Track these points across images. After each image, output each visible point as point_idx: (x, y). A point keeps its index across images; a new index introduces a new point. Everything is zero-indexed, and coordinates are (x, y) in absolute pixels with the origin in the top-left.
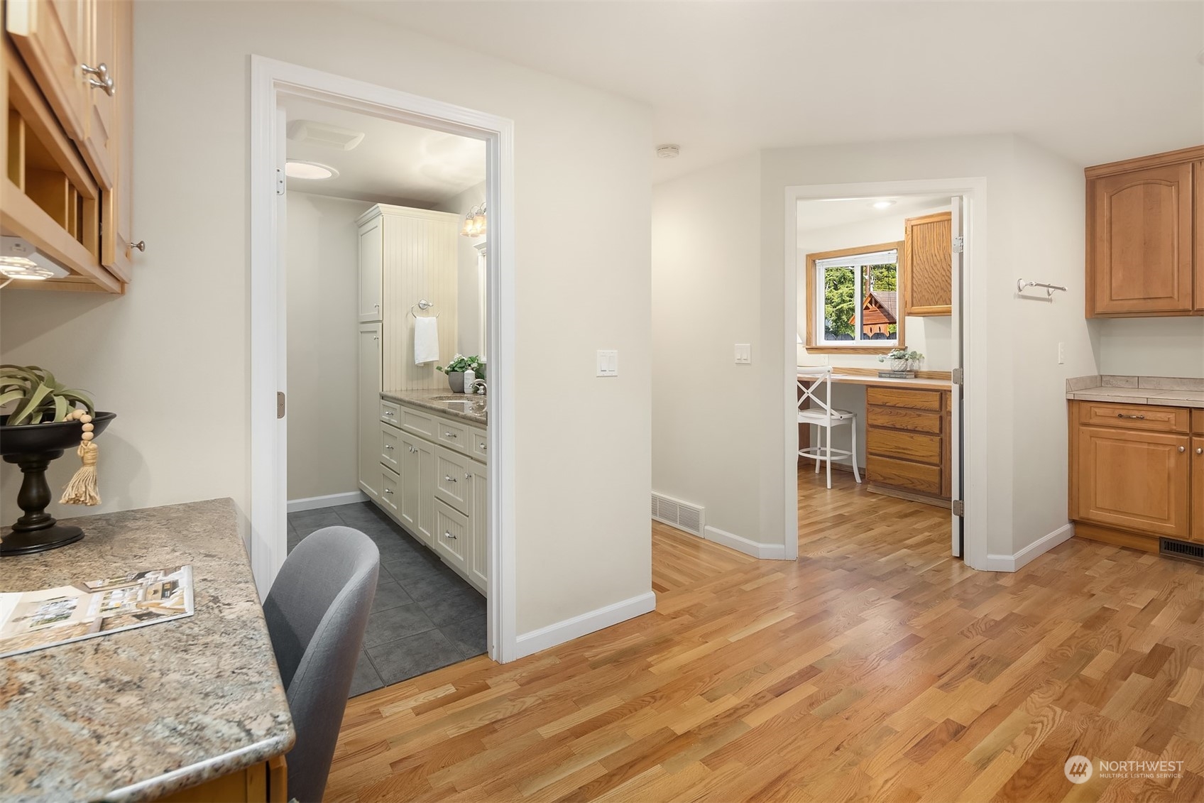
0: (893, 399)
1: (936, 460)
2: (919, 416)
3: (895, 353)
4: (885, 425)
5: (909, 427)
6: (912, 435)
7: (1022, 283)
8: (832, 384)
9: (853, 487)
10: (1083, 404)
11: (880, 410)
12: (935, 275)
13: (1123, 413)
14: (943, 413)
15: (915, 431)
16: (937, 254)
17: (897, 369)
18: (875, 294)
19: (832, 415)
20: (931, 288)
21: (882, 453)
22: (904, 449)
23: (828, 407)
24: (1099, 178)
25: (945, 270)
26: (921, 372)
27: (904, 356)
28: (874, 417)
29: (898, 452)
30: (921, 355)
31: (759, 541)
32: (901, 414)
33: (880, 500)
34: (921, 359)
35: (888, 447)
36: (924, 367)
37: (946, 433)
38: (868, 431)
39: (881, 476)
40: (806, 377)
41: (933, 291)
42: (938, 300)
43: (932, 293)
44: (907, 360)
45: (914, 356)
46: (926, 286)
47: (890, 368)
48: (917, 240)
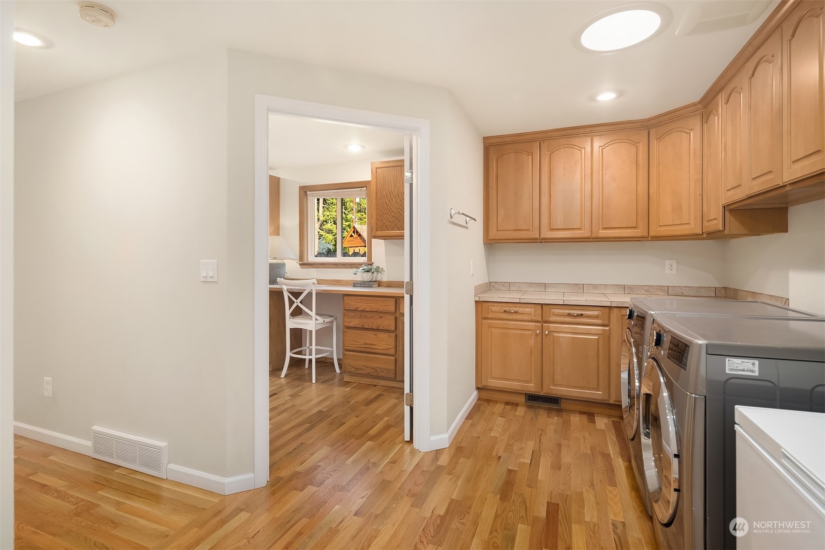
0: (362, 305)
1: (392, 352)
2: (381, 317)
3: (365, 267)
4: (357, 326)
5: (374, 327)
6: (376, 333)
7: (453, 212)
8: (317, 294)
9: (333, 379)
10: (484, 304)
11: (353, 314)
12: (391, 207)
13: (507, 309)
14: (398, 314)
15: (378, 329)
17: (366, 280)
18: (356, 226)
19: (316, 320)
20: (389, 217)
21: (355, 349)
22: (370, 345)
23: (313, 313)
24: (491, 145)
25: (398, 204)
26: (382, 282)
27: (371, 269)
28: (349, 320)
29: (366, 347)
30: (382, 269)
31: (225, 476)
32: (368, 317)
33: (353, 388)
34: (382, 272)
35: (359, 343)
36: (384, 277)
37: (399, 330)
38: (344, 332)
39: (354, 368)
40: (296, 288)
41: (390, 220)
42: (394, 226)
43: (390, 221)
44: (373, 273)
45: (378, 270)
46: (386, 216)
47: (361, 280)
48: (380, 180)
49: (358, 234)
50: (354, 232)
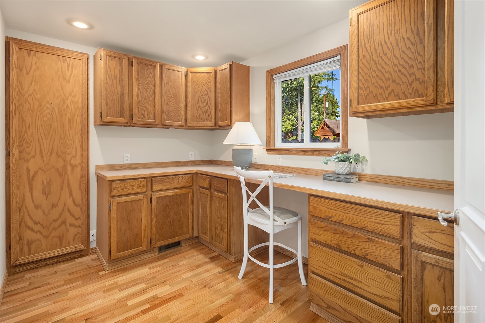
2: (371, 241)
3: (339, 155)
4: (329, 243)
5: (358, 253)
6: (361, 262)
8: (275, 189)
11: (322, 224)
12: (384, 66)
15: (365, 258)
16: (387, 41)
17: (341, 172)
19: (274, 220)
20: (380, 82)
21: (326, 276)
22: (351, 278)
23: (270, 213)
25: (397, 59)
26: (364, 175)
27: (348, 158)
28: (316, 230)
29: (344, 280)
30: (364, 158)
32: (347, 234)
34: (364, 162)
35: (332, 270)
41: (382, 85)
42: (390, 94)
43: (381, 88)
44: (351, 163)
45: (357, 158)
46: (374, 81)
47: (334, 170)
48: (364, 30)
49: (328, 126)
50: (324, 125)
